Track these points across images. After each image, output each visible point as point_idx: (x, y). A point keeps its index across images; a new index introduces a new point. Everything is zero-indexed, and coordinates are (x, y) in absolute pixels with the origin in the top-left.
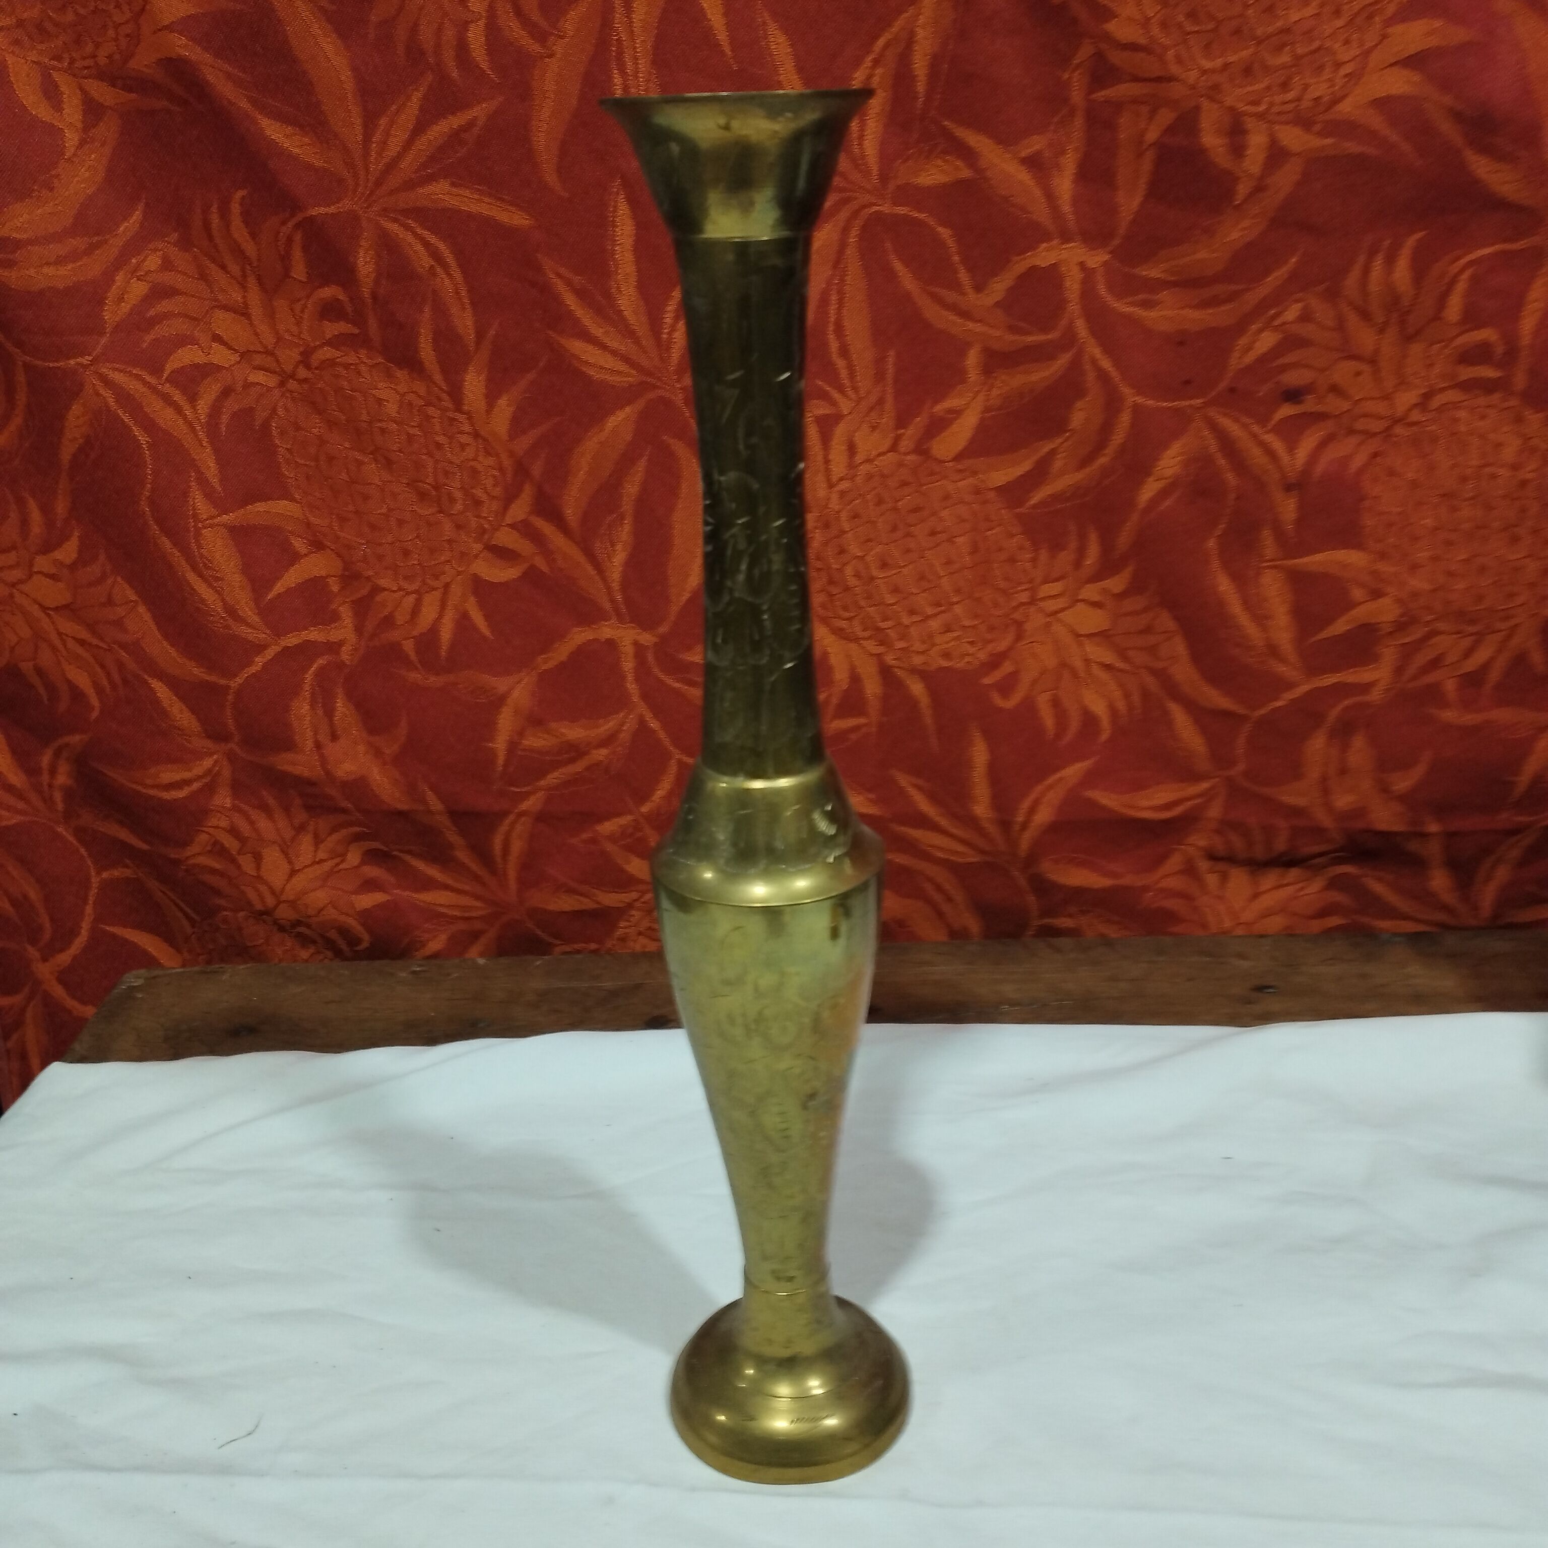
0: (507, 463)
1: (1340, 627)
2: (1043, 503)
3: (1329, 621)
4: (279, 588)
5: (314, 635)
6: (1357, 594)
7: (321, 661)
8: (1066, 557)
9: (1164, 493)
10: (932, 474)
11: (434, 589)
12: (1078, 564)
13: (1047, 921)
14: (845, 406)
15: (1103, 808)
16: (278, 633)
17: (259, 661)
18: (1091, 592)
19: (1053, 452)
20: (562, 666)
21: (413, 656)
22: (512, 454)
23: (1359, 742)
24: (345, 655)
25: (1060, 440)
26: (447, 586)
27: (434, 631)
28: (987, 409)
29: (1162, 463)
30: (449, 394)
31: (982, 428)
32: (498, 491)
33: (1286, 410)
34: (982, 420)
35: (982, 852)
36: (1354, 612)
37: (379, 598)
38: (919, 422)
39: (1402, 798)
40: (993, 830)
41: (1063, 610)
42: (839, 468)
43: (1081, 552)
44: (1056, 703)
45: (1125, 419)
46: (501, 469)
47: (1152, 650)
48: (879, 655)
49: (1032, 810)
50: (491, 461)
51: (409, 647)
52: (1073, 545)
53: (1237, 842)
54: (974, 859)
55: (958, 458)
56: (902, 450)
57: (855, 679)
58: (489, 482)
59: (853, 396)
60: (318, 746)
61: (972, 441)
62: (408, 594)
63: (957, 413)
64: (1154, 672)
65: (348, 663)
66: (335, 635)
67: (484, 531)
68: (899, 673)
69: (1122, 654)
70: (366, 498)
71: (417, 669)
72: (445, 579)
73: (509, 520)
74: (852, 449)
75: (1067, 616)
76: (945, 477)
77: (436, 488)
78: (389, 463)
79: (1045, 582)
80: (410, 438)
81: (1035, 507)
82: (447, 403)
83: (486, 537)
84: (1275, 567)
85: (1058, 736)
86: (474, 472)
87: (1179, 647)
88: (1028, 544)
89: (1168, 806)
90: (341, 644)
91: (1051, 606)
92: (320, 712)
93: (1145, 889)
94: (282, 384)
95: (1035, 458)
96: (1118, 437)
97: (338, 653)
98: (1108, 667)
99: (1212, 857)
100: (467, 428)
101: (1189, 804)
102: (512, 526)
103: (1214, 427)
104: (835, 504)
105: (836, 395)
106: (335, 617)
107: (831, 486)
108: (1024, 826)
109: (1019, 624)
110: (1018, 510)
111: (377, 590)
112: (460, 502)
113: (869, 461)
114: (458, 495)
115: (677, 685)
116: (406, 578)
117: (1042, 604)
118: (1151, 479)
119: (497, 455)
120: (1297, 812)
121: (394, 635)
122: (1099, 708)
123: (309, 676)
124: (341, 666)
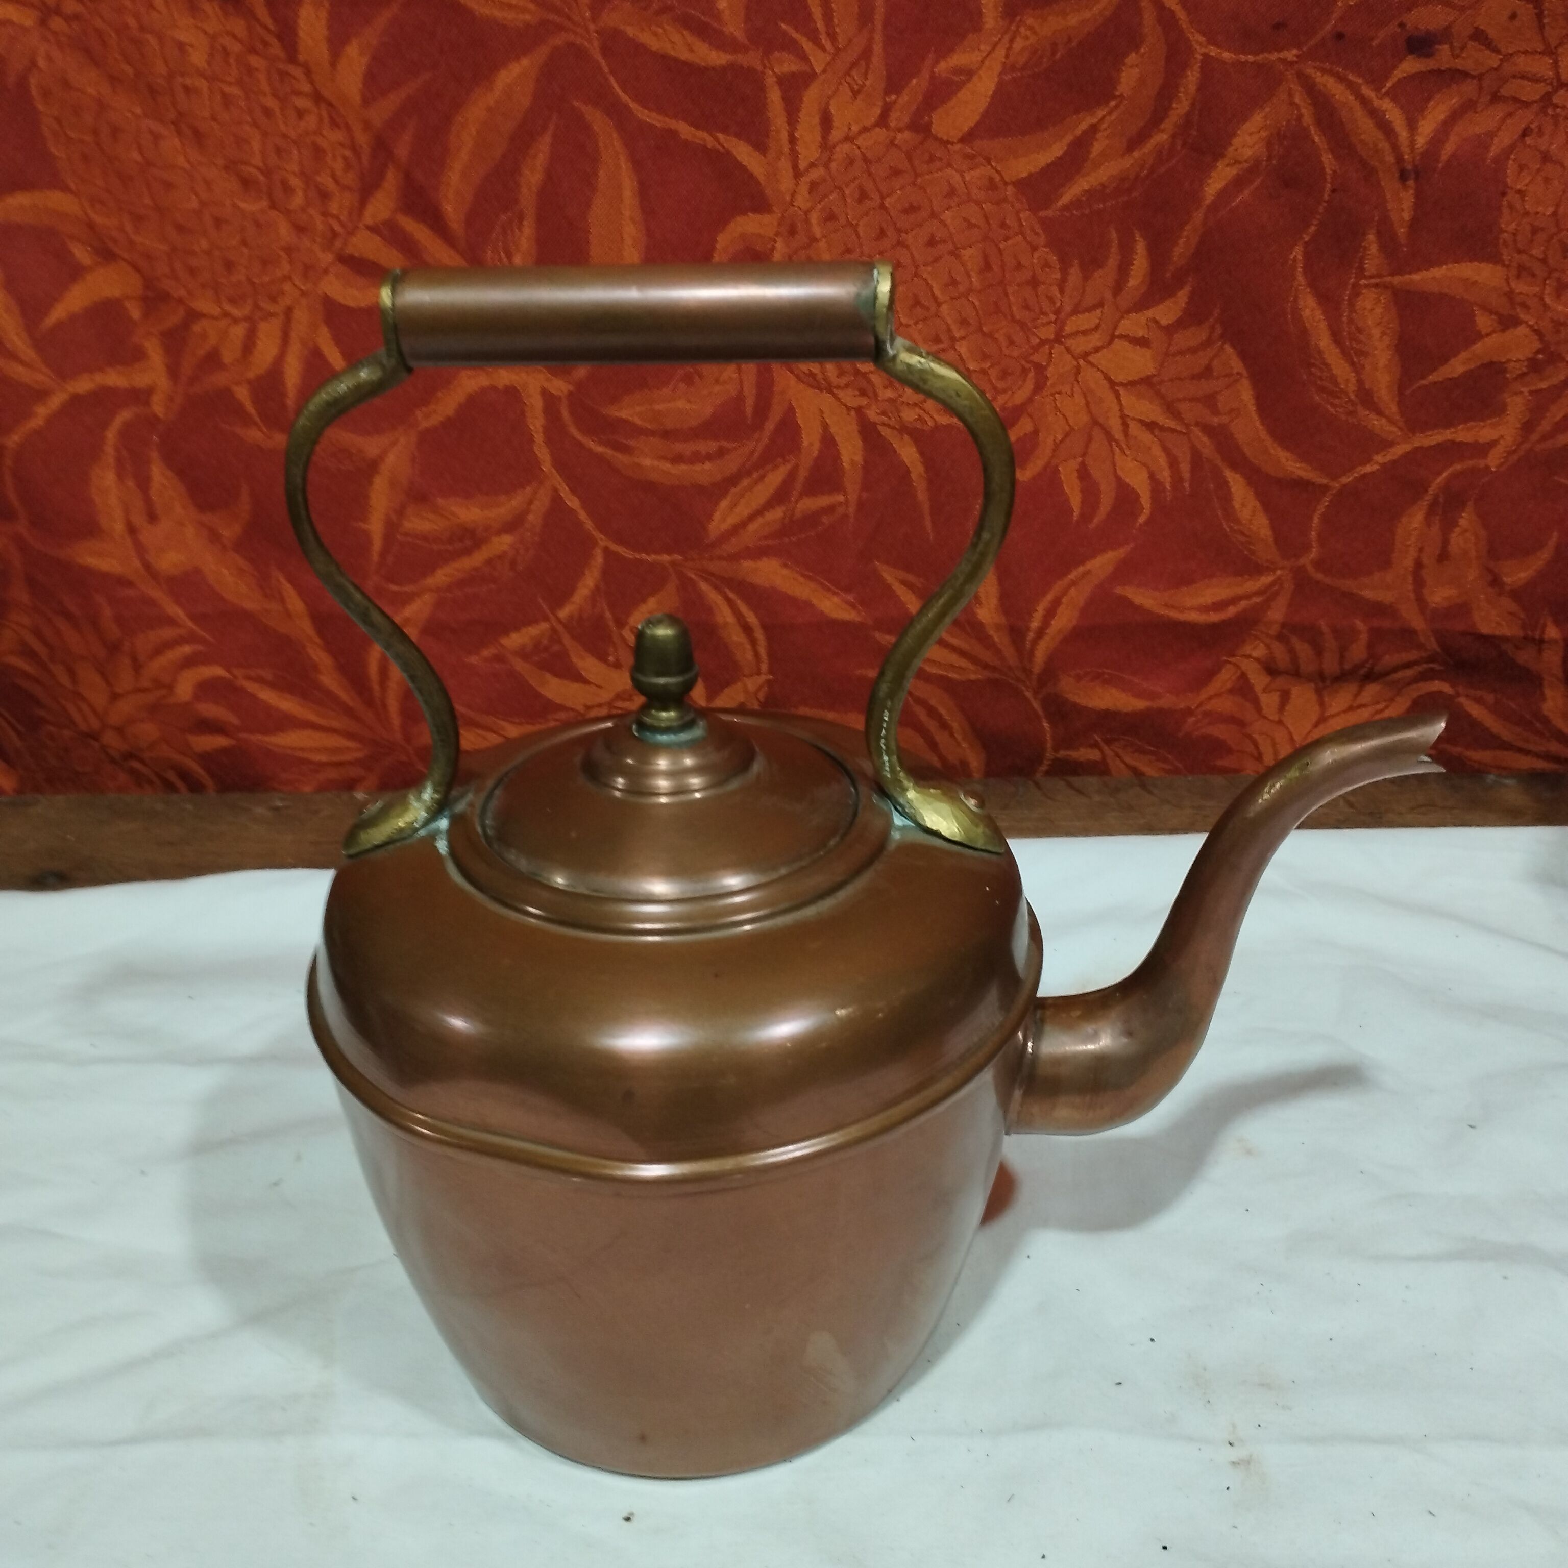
0: (363, 139)
1: (1457, 366)
2: (1076, 203)
3: (1444, 360)
4: (58, 313)
5: (114, 378)
6: (1483, 322)
7: (125, 415)
8: (1104, 277)
9: (1238, 183)
10: (932, 159)
11: (272, 315)
12: (1118, 287)
13: (1062, 754)
14: (818, 60)
15: (1139, 609)
16: (63, 375)
17: (42, 412)
18: (1134, 324)
19: (1094, 129)
20: (448, 423)
21: (250, 408)
22: (367, 125)
23: (1466, 519)
24: (158, 407)
25: (1101, 113)
26: (289, 311)
27: (275, 373)
28: (1008, 67)
29: (1236, 141)
30: (280, 38)
31: (1001, 95)
32: (350, 178)
33: (1410, 66)
34: (1001, 85)
35: (986, 666)
36: (1478, 347)
37: (197, 328)
38: (918, 84)
39: (1516, 594)
40: (1000, 639)
41: (1097, 350)
42: (809, 151)
43: (1124, 270)
44: (1084, 473)
45: (1192, 77)
46: (354, 148)
47: (1210, 401)
48: (859, 410)
49: (1050, 614)
50: (337, 136)
51: (242, 394)
52: (1113, 262)
53: (1303, 650)
54: (974, 674)
55: (968, 138)
56: (893, 124)
57: (828, 441)
58: (339, 166)
59: (828, 45)
60: (132, 530)
61: (986, 115)
62: (236, 321)
63: (969, 73)
64: (1208, 430)
65: (161, 416)
66: (141, 379)
67: (335, 234)
68: (885, 432)
69: (1170, 408)
70: (169, 186)
71: (256, 424)
72: (287, 301)
73: (368, 219)
74: (826, 121)
75: (1102, 359)
76: (949, 165)
77: (267, 172)
78: (198, 137)
79: (1076, 311)
80: (227, 101)
81: (1066, 208)
82: (276, 49)
83: (338, 244)
84: (1376, 286)
85: (1086, 517)
86: (318, 152)
87: (1246, 394)
88: (1054, 259)
89: (1218, 606)
90: (150, 391)
91: (1080, 345)
92: (131, 483)
93: (1189, 712)
94: (43, 22)
95: (1069, 138)
96: (1181, 107)
97: (147, 403)
98: (1151, 426)
99: (1271, 669)
100: (306, 88)
101: (1243, 604)
102: (374, 229)
103: (1311, 89)
104: (802, 200)
105: (807, 45)
106: (138, 355)
107: (798, 174)
108: (1040, 633)
109: (1040, 369)
110: (1042, 214)
111: (194, 316)
112: (300, 193)
113: (848, 139)
114: (295, 182)
115: (600, 449)
116: (232, 301)
117: (1070, 342)
118: (1220, 165)
119: (348, 128)
120: (1379, 609)
121: (220, 379)
122: (1139, 481)
123: (111, 435)
124: (152, 421)
